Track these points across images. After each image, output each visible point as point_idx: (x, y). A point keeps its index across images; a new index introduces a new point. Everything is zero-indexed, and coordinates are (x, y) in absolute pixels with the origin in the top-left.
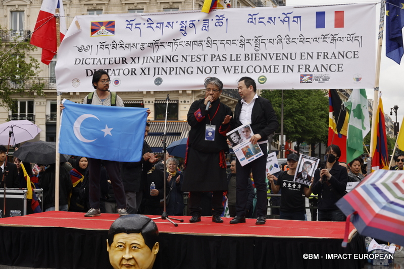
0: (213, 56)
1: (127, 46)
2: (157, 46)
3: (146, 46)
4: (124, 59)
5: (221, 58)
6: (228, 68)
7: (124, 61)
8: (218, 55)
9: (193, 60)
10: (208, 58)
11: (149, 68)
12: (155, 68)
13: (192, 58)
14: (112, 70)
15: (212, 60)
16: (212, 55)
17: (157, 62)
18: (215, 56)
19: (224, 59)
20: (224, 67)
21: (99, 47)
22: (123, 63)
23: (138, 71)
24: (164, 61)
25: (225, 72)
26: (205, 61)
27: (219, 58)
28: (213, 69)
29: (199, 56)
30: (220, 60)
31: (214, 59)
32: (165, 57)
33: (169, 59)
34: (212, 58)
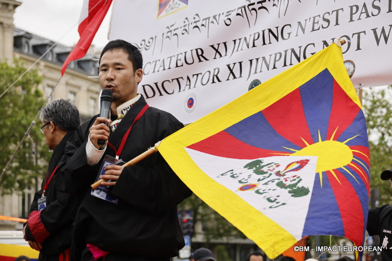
0: (354, 9)
1: (204, 23)
2: (253, 12)
3: (233, 16)
4: (200, 52)
5: (371, 10)
6: (383, 31)
7: (201, 55)
8: (365, 5)
9: (316, 27)
10: (344, 16)
11: (240, 63)
12: (251, 61)
13: (314, 23)
14: (186, 79)
15: (351, 20)
16: (351, 7)
17: (254, 46)
18: (357, 7)
19: (376, 11)
20: (374, 31)
21: (165, 36)
22: (200, 61)
23: (224, 73)
24: (267, 41)
25: (378, 41)
26: (337, 24)
27: (366, 11)
28: (354, 41)
29: (327, 17)
30: (368, 16)
31: (355, 17)
32: (267, 32)
33: (275, 34)
34: (352, 14)
